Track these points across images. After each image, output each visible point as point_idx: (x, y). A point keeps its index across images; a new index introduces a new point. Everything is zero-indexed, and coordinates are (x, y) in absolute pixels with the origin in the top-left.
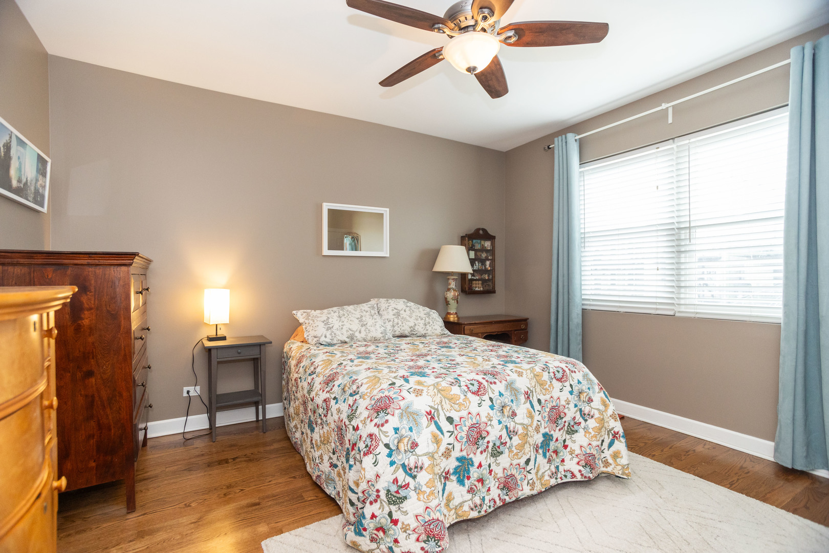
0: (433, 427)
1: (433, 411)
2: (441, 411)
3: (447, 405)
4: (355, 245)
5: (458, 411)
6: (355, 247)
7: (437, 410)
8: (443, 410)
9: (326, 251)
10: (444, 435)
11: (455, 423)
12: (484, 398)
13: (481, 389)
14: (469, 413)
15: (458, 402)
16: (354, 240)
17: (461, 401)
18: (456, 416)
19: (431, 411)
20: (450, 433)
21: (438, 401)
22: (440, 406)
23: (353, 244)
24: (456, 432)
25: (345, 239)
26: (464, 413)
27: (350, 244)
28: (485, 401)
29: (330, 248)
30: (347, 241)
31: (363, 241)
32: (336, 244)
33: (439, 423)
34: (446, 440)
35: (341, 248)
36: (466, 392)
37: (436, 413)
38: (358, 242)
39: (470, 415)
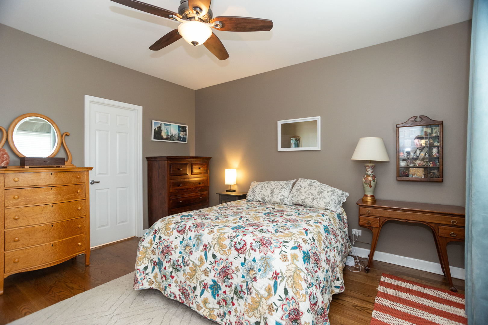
0: (203, 253)
1: (208, 246)
2: (212, 249)
3: (217, 248)
4: (298, 143)
5: (221, 254)
6: (298, 145)
7: (211, 247)
8: (213, 249)
9: (280, 149)
10: (207, 261)
11: (216, 259)
12: (241, 255)
13: (243, 249)
14: (227, 259)
15: (224, 249)
16: (297, 140)
17: (226, 250)
18: (219, 256)
19: (207, 245)
20: (211, 263)
21: (214, 243)
22: (213, 246)
23: (296, 143)
24: (214, 264)
25: (291, 141)
26: (224, 257)
27: (294, 144)
28: (240, 257)
29: (282, 147)
30: (293, 142)
31: (303, 141)
32: (286, 144)
33: (208, 254)
34: (206, 265)
35: (289, 146)
36: (232, 246)
37: (209, 248)
38: (299, 141)
39: (227, 260)
